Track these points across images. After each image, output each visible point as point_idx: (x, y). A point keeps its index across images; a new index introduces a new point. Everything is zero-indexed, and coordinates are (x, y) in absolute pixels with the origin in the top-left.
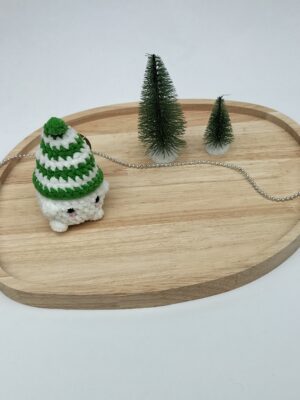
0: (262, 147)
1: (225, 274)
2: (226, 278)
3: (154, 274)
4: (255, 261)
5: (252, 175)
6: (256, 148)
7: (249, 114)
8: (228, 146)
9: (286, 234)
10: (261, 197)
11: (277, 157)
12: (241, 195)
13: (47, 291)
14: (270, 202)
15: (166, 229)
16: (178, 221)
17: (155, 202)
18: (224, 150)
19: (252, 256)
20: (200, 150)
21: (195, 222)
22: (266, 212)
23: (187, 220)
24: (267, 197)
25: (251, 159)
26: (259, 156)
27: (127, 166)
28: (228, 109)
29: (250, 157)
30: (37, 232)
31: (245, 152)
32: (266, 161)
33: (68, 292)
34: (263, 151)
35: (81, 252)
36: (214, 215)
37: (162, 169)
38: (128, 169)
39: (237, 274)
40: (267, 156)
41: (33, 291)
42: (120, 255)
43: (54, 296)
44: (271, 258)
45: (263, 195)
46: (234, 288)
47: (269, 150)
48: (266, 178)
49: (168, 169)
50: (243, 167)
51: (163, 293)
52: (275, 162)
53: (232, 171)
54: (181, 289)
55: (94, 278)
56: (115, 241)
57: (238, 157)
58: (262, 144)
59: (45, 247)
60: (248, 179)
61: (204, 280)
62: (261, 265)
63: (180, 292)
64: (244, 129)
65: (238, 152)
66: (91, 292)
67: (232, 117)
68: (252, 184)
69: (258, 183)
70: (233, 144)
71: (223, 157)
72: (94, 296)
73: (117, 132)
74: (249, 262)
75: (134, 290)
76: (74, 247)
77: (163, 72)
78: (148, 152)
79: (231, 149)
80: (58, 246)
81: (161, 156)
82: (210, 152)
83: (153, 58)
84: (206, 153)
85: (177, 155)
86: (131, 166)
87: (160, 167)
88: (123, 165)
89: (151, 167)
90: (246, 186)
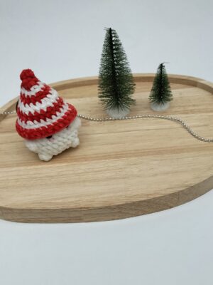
2: (170, 195)
3: (111, 195)
4: (194, 182)
5: (188, 124)
6: (190, 106)
7: (184, 84)
8: (168, 103)
10: (194, 139)
11: (207, 112)
12: (180, 138)
13: (24, 207)
15: (120, 163)
16: (130, 157)
17: (112, 144)
18: (166, 106)
19: (190, 179)
20: (146, 108)
21: (144, 157)
22: (201, 149)
23: (136, 156)
24: (200, 139)
25: (187, 113)
26: (192, 112)
27: (90, 120)
28: (169, 81)
29: (186, 112)
30: (17, 166)
31: (182, 109)
32: (199, 115)
33: (42, 207)
34: (196, 108)
35: (53, 180)
36: (159, 152)
37: (117, 121)
38: (91, 122)
39: (179, 192)
40: (200, 111)
42: (84, 181)
43: (30, 211)
44: (205, 181)
45: (197, 138)
47: (200, 107)
48: (199, 126)
49: (121, 121)
50: (180, 119)
51: (119, 207)
52: (205, 115)
53: (170, 121)
54: (134, 204)
55: (63, 198)
56: (80, 172)
57: (176, 112)
58: (194, 103)
59: (23, 177)
60: (185, 127)
61: (151, 197)
62: (198, 185)
63: (133, 207)
64: (181, 94)
65: (174, 110)
66: (60, 207)
67: (171, 85)
68: (188, 130)
69: (193, 130)
71: (164, 112)
72: (63, 210)
74: (189, 183)
76: (47, 177)
79: (170, 107)
80: (34, 176)
81: (116, 110)
82: (154, 109)
83: (110, 31)
84: (151, 109)
85: (128, 110)
86: (93, 120)
87: (115, 120)
88: (87, 119)
89: (108, 120)
90: (185, 131)
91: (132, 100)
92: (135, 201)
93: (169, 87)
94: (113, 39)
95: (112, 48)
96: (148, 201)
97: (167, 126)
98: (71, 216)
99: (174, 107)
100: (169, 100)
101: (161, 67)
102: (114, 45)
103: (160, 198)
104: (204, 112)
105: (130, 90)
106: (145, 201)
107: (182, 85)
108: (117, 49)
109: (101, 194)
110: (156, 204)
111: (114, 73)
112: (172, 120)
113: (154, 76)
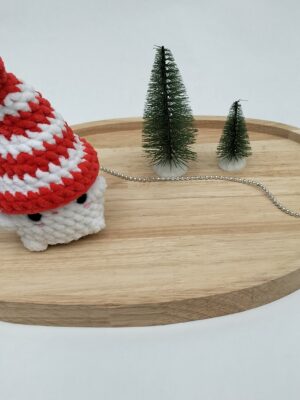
0: (282, 165)
1: (239, 287)
2: (240, 291)
3: (154, 288)
5: (272, 192)
6: (276, 166)
7: (269, 133)
8: (244, 159)
10: (282, 214)
12: (260, 211)
13: (23, 300)
14: (294, 218)
15: (168, 243)
16: (185, 234)
17: (159, 215)
18: (240, 165)
19: (271, 270)
20: (212, 166)
21: (205, 236)
23: (194, 234)
24: (289, 213)
25: (272, 176)
26: (280, 174)
27: (128, 179)
28: (247, 127)
29: (270, 174)
31: (264, 169)
32: (289, 178)
33: (49, 301)
34: (285, 168)
36: (227, 229)
37: (169, 183)
38: (129, 182)
39: (255, 287)
40: (290, 174)
42: (114, 267)
43: (32, 306)
44: (292, 274)
45: (284, 211)
47: (291, 168)
49: (174, 183)
50: (261, 183)
51: (163, 306)
52: (298, 180)
53: (249, 187)
54: (186, 302)
55: (81, 290)
56: (109, 253)
57: (255, 174)
58: (283, 162)
60: (267, 195)
61: (213, 293)
62: (282, 280)
63: (184, 307)
64: (264, 147)
66: (77, 302)
67: (250, 134)
68: (272, 200)
69: (279, 200)
72: (80, 307)
73: (118, 146)
74: (268, 276)
79: (248, 166)
81: (167, 167)
82: (224, 168)
83: (162, 51)
84: (219, 168)
85: (185, 168)
86: (133, 180)
87: (166, 180)
88: (124, 178)
89: (155, 180)
90: (265, 201)
91: (192, 153)
92: (187, 297)
93: (247, 137)
94: (167, 62)
95: (165, 75)
97: (241, 193)
98: (92, 316)
99: (253, 166)
100: (246, 155)
101: (236, 106)
102: (168, 71)
103: (224, 296)
105: (189, 138)
106: (202, 298)
107: (266, 135)
108: (170, 78)
109: (138, 286)
110: (219, 304)
111: (166, 112)
112: (249, 184)
113: (225, 120)
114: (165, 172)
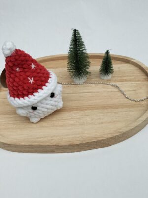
0: (127, 76)
1: (109, 136)
2: (110, 138)
3: (73, 136)
4: (125, 130)
5: (123, 89)
6: (125, 76)
9: (140, 117)
10: (127, 100)
11: (136, 81)
12: (118, 98)
13: (18, 143)
14: (131, 102)
15: (80, 114)
16: (86, 110)
18: (110, 76)
19: (121, 127)
20: (97, 77)
22: (129, 106)
23: (90, 110)
24: (130, 100)
25: (123, 82)
26: (126, 80)
28: (112, 58)
31: (120, 78)
32: (130, 83)
34: (129, 78)
36: (104, 108)
37: (79, 85)
40: (130, 80)
41: (11, 143)
43: (21, 146)
44: (132, 129)
46: (114, 144)
47: (131, 78)
48: (130, 91)
49: (81, 85)
50: (118, 85)
51: (77, 145)
52: (134, 83)
53: (113, 87)
54: (87, 143)
55: (43, 137)
57: (116, 81)
58: (128, 75)
60: (121, 91)
61: (99, 139)
62: (128, 132)
63: (86, 145)
64: (119, 68)
65: (116, 78)
66: (41, 144)
67: (113, 62)
68: (123, 93)
69: (126, 93)
70: (114, 74)
71: (109, 80)
72: (42, 146)
73: (57, 68)
74: (121, 131)
75: (63, 143)
77: (80, 37)
78: (71, 77)
79: (113, 77)
82: (102, 78)
83: (75, 31)
84: (100, 78)
85: (86, 79)
89: (73, 84)
90: (120, 94)
91: (88, 72)
92: (88, 141)
95: (77, 41)
96: (96, 142)
102: (78, 37)
103: (103, 140)
104: (133, 81)
105: (87, 66)
109: (67, 135)
110: (101, 143)
111: (77, 56)
112: (113, 86)
113: (104, 55)
114: (77, 80)
